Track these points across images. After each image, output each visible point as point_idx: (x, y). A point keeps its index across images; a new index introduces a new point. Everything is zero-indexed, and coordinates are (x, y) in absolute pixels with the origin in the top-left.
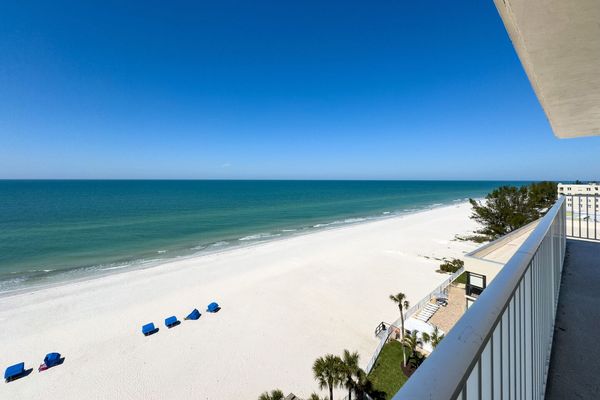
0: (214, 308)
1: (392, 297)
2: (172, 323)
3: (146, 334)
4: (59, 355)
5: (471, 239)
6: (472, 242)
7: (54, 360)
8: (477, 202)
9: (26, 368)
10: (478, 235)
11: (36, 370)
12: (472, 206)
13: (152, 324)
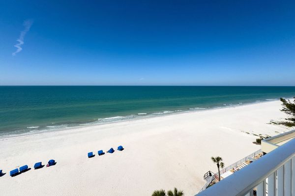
0: (121, 149)
1: (213, 158)
2: (101, 153)
3: (89, 157)
4: (54, 161)
5: (283, 124)
6: (284, 126)
7: (52, 163)
8: (287, 100)
9: (42, 164)
10: (288, 121)
11: (45, 166)
12: (282, 103)
13: (92, 153)
